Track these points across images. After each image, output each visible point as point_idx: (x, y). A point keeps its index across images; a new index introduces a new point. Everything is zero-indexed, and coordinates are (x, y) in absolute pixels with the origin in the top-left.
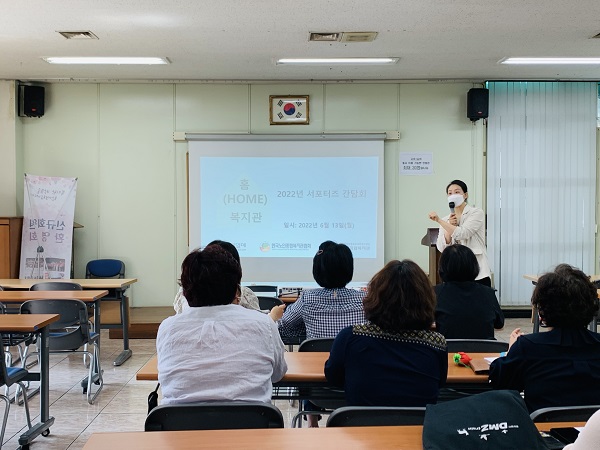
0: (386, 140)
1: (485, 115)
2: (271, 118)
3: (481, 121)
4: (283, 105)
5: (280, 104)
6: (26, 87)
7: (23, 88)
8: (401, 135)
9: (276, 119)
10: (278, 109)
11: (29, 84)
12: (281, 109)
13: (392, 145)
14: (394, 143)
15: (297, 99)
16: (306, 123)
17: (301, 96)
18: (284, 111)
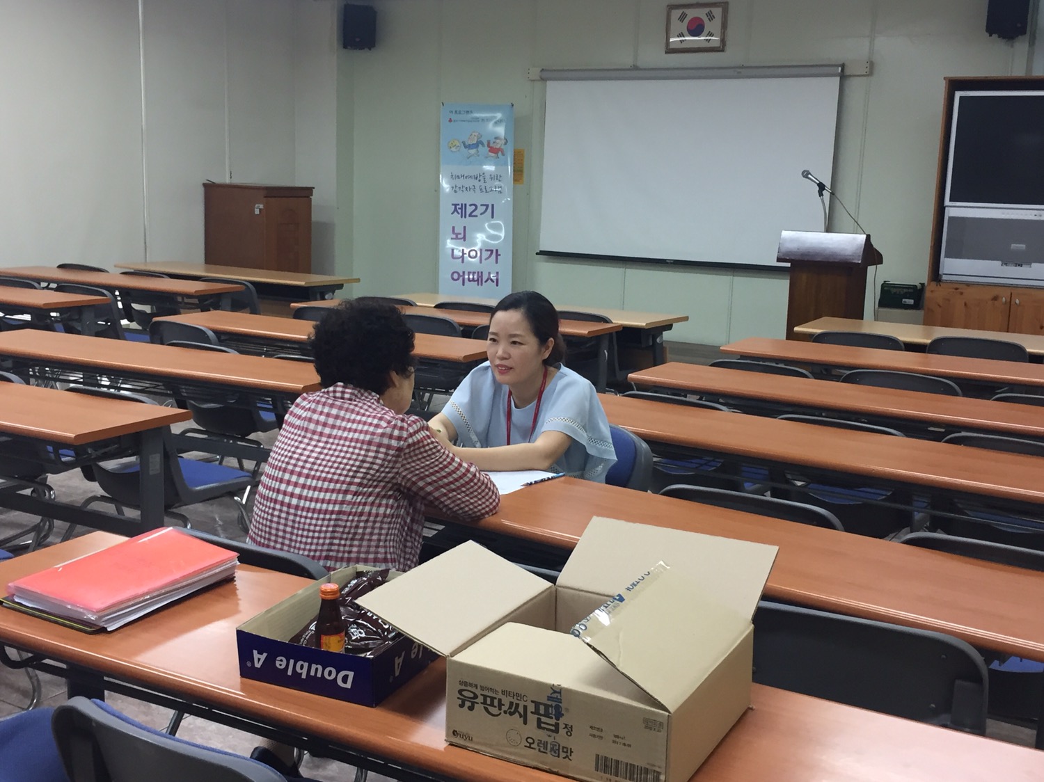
2: (667, 41)
4: (687, 21)
5: (682, 17)
9: (674, 43)
10: (679, 27)
12: (683, 26)
15: (707, 10)
16: (721, 49)
17: (714, 5)
18: (688, 30)
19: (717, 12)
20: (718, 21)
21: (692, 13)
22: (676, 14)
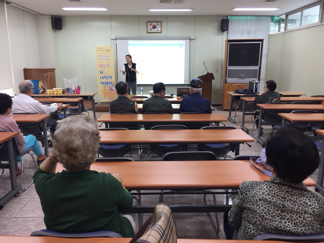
0: (190, 39)
1: (227, 30)
2: (147, 30)
3: (226, 32)
5: (151, 25)
6: (55, 18)
7: (53, 18)
8: (196, 37)
9: (149, 31)
10: (150, 27)
11: (56, 17)
13: (192, 41)
14: (193, 41)
15: (157, 23)
16: (161, 33)
17: (159, 22)
18: (152, 28)
19: (159, 24)
20: (159, 26)
21: (153, 24)
22: (149, 24)
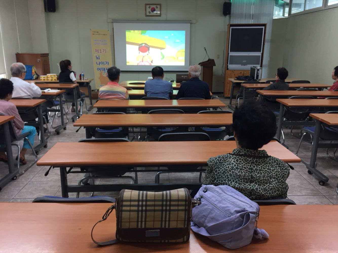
0: (191, 23)
1: (230, 13)
2: (146, 13)
4: (151, 8)
5: (149, 7)
8: (197, 21)
10: (149, 10)
12: (150, 10)
14: (194, 25)
15: (156, 6)
16: (160, 16)
17: (158, 4)
20: (159, 9)
21: (152, 6)
